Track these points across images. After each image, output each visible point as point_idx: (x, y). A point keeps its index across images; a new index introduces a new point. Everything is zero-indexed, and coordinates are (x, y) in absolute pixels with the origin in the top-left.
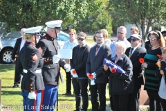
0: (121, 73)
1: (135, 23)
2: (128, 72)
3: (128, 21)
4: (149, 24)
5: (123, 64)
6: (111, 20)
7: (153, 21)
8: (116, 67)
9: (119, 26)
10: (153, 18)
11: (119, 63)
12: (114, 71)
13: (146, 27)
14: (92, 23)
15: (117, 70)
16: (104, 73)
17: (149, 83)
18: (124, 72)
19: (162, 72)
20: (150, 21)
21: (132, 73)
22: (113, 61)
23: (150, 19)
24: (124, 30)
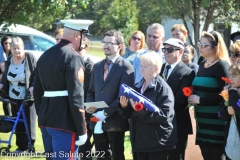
0: (151, 111)
1: (182, 17)
2: (165, 110)
3: (168, 14)
4: (209, 19)
5: (155, 94)
6: (136, 12)
7: (216, 13)
8: (142, 100)
9: (151, 23)
10: (215, 6)
11: (149, 93)
12: (138, 107)
13: (202, 24)
14: (100, 17)
15: (145, 105)
16: (120, 112)
17: (204, 132)
18: (157, 109)
19: (231, 110)
20: (210, 13)
21: (172, 112)
22: (138, 90)
23: (210, 10)
24: (160, 30)
